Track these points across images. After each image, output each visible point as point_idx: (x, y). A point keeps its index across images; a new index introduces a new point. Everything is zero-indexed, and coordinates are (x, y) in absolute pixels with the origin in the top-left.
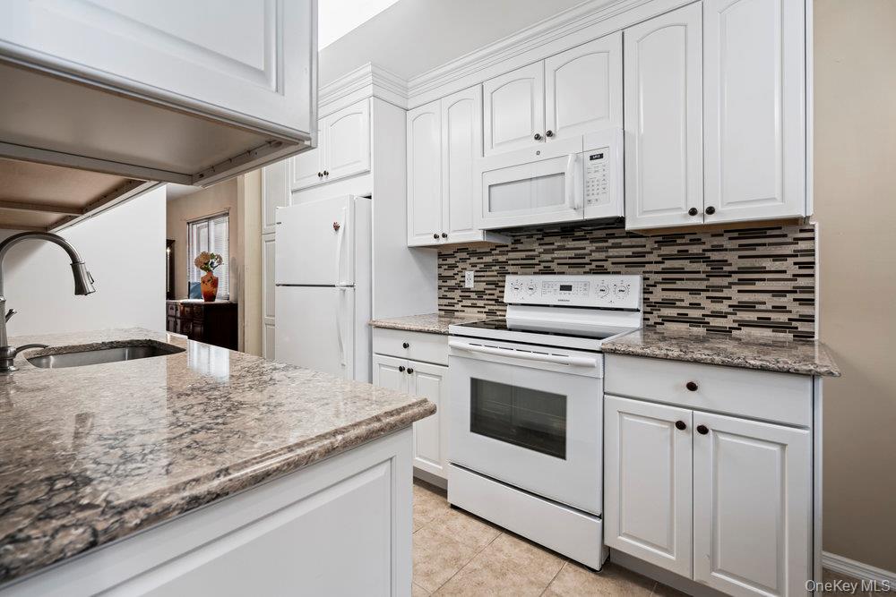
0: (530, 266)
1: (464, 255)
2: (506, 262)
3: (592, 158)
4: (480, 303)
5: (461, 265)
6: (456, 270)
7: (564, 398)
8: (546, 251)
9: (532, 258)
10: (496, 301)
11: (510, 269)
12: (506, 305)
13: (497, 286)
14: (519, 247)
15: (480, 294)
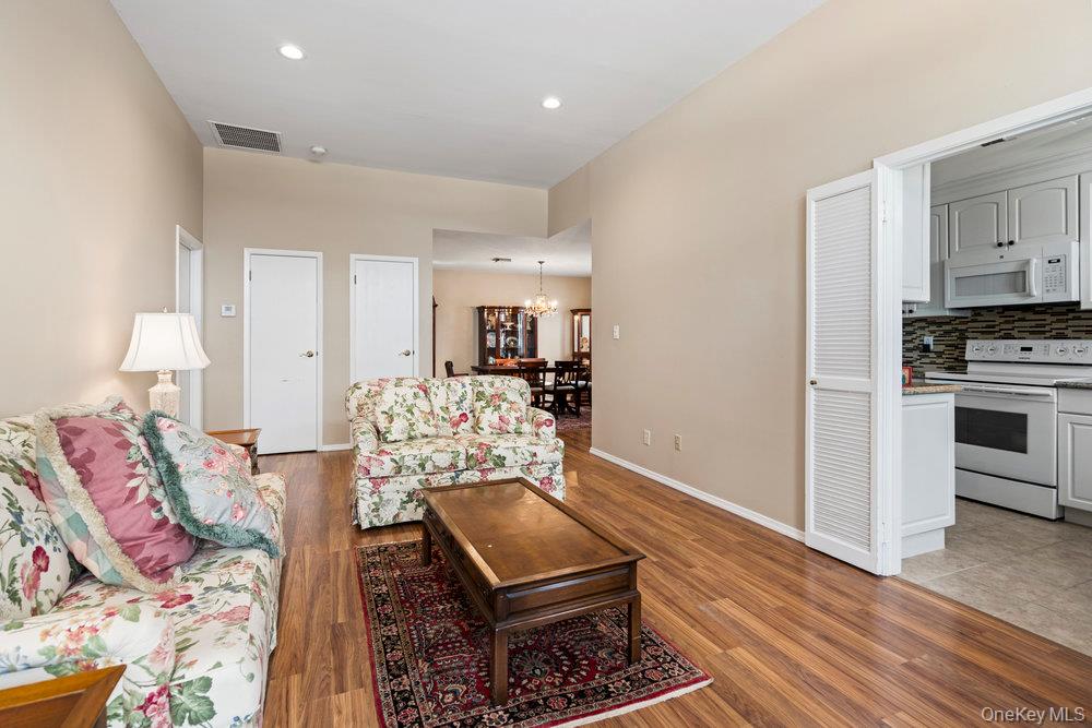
0: (989, 332)
1: (923, 324)
2: (966, 330)
3: (1050, 262)
4: (941, 361)
5: (919, 332)
6: (914, 336)
7: (1026, 415)
8: (1007, 322)
9: (993, 327)
10: (956, 359)
11: (970, 335)
12: (967, 362)
13: (957, 347)
14: (979, 318)
15: (939, 355)
